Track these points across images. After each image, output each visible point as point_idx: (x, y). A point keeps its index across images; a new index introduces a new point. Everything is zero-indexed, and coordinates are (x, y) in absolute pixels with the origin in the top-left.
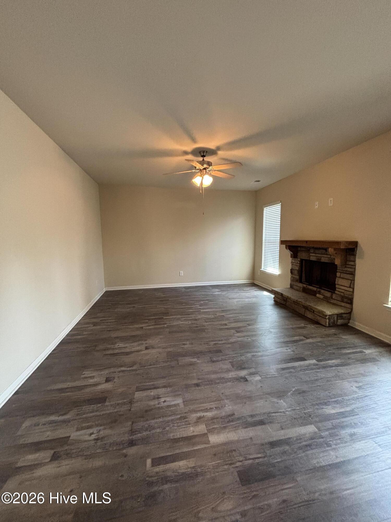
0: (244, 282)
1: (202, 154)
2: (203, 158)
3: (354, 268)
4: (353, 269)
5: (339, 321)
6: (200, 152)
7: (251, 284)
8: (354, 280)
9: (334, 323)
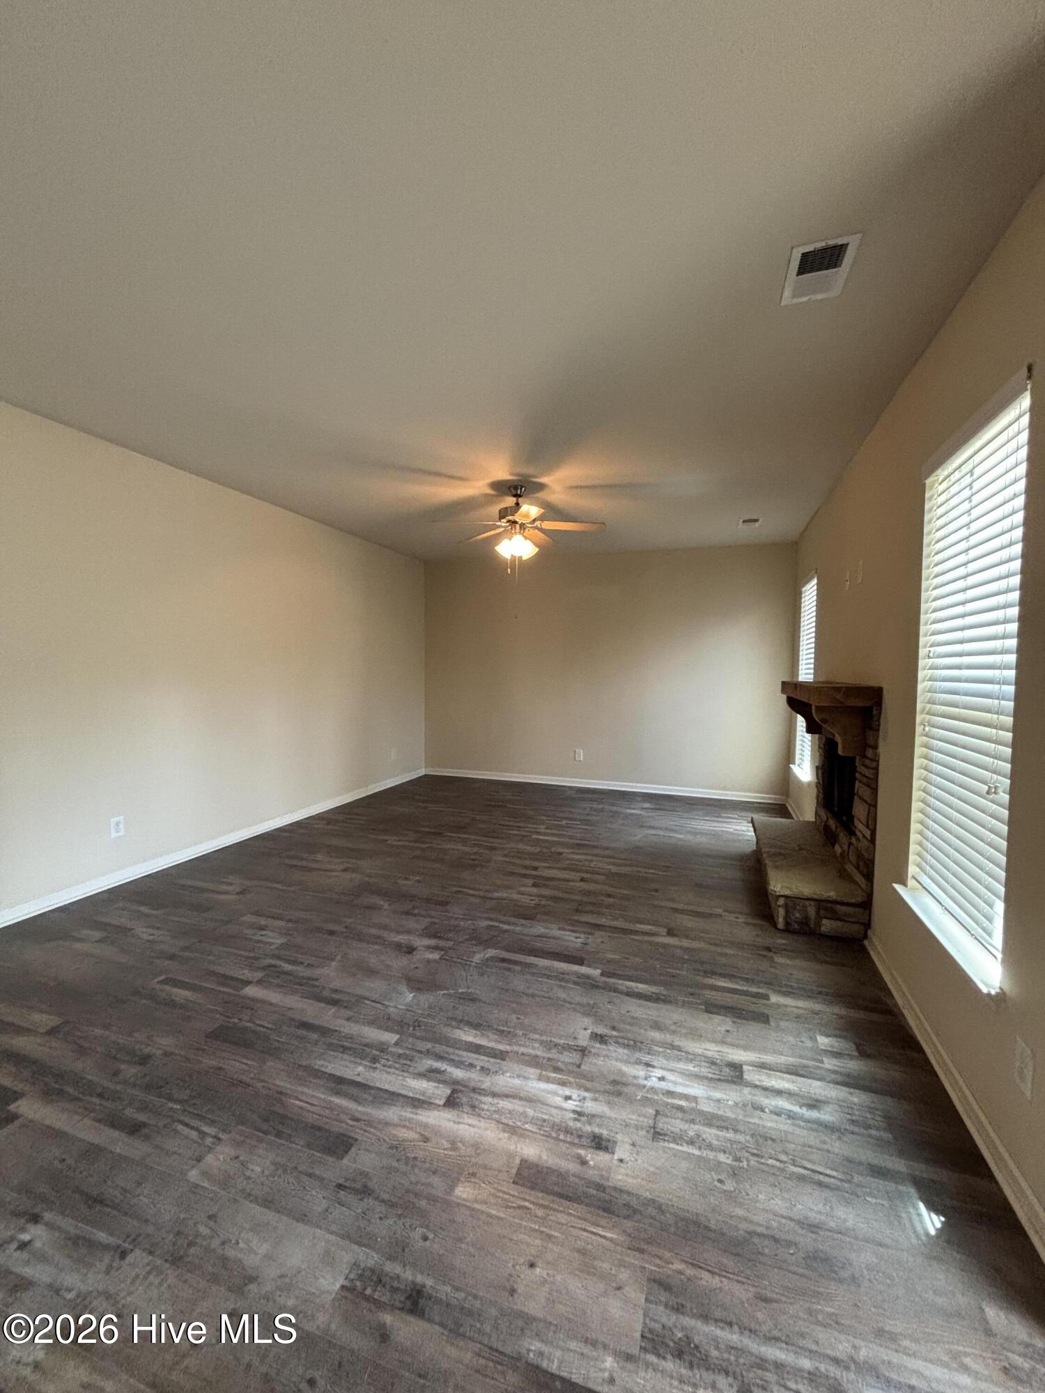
0: (755, 798)
1: (514, 492)
2: (517, 500)
3: (873, 769)
4: (871, 771)
5: (825, 921)
6: (509, 488)
7: (778, 807)
8: (875, 806)
9: (805, 921)
